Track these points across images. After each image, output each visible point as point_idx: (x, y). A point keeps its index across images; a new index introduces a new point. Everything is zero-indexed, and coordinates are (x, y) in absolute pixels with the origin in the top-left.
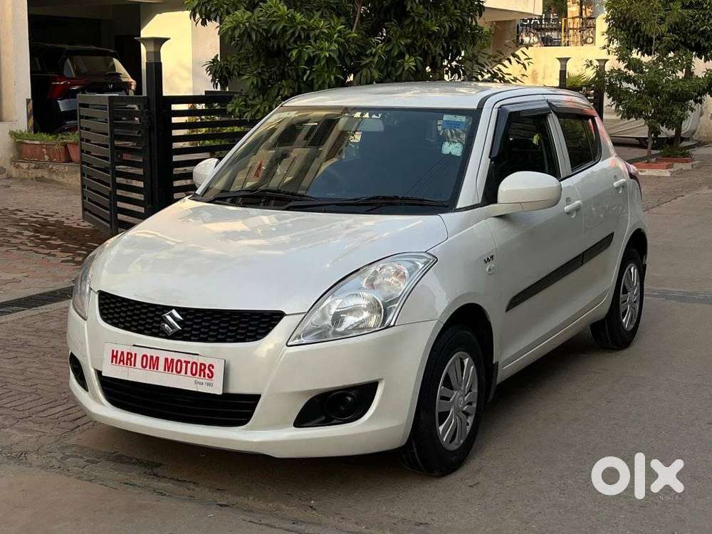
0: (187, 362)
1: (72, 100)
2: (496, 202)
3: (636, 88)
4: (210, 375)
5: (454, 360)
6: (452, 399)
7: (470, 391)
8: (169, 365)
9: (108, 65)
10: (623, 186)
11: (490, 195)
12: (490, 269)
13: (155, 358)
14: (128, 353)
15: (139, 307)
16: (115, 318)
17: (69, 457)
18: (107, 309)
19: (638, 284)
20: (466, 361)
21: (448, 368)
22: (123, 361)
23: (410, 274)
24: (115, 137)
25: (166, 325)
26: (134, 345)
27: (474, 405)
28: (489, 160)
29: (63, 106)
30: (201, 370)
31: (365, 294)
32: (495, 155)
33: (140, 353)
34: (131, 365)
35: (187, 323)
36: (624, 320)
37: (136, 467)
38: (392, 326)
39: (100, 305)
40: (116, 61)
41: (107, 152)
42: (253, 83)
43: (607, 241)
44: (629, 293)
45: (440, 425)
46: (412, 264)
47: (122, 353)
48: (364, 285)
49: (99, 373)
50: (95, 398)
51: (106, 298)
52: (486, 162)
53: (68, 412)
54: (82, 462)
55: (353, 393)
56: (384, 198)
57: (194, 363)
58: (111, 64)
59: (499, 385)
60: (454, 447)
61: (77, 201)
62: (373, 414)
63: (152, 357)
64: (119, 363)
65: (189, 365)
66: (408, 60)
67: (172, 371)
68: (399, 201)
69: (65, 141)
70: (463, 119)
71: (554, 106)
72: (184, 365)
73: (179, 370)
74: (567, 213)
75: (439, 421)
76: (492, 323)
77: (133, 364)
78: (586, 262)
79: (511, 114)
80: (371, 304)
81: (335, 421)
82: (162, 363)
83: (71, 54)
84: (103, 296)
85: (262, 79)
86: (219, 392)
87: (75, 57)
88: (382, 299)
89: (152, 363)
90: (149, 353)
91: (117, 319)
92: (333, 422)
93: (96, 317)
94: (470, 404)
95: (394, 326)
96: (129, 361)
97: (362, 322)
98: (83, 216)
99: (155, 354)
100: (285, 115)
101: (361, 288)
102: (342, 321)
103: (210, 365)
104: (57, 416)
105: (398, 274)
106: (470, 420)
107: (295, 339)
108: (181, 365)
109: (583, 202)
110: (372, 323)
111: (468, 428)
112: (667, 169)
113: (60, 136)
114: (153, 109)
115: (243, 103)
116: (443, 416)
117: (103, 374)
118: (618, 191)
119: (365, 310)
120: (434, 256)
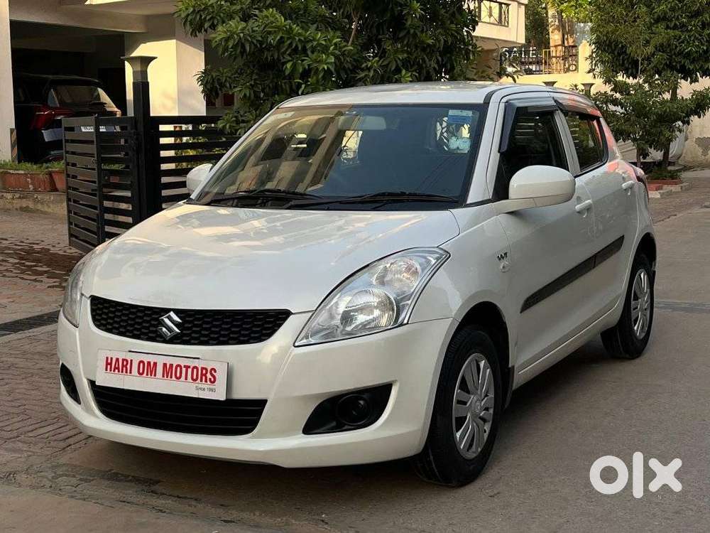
0: (187, 367)
1: (55, 130)
2: (506, 197)
3: (623, 111)
4: (212, 380)
5: (470, 363)
6: (468, 404)
7: (486, 396)
8: (168, 371)
9: (92, 95)
10: (631, 187)
11: (501, 191)
12: (504, 267)
13: (152, 364)
14: (123, 360)
15: (134, 310)
16: (109, 323)
17: (61, 476)
18: (100, 315)
19: (649, 290)
20: (482, 364)
21: (464, 371)
22: (118, 368)
23: (423, 270)
24: (101, 160)
25: (164, 329)
26: (130, 351)
27: (491, 411)
28: (499, 154)
29: (47, 135)
30: (202, 374)
31: (376, 291)
32: (505, 148)
33: (136, 359)
34: (126, 372)
35: (186, 325)
36: (636, 328)
37: (133, 484)
38: (405, 324)
39: (93, 310)
40: (100, 91)
41: (94, 175)
42: (245, 94)
43: (617, 244)
44: (640, 300)
45: (457, 431)
46: (424, 260)
47: (117, 360)
48: (374, 282)
49: (92, 383)
50: (88, 410)
51: (99, 303)
52: (495, 157)
53: (58, 431)
54: (74, 481)
55: (364, 396)
56: (390, 194)
57: (194, 367)
58: (96, 94)
59: (515, 391)
60: (471, 455)
61: (64, 229)
62: (388, 419)
63: (149, 363)
64: (114, 371)
65: (190, 370)
66: (405, 75)
67: (171, 377)
68: (405, 197)
69: (50, 169)
70: (470, 113)
71: (560, 103)
72: (184, 370)
73: (178, 375)
74: (579, 212)
75: (456, 427)
76: (507, 322)
77: (128, 371)
78: (599, 263)
79: (519, 109)
80: (382, 302)
81: (346, 427)
82: (160, 369)
83: (55, 84)
84: (96, 301)
85: (254, 92)
86: (222, 397)
87: (59, 88)
88: (395, 296)
89: (149, 369)
90: (146, 358)
91: (111, 324)
92: (344, 428)
93: (89, 324)
94: (487, 409)
95: (407, 323)
96: (124, 368)
97: (373, 320)
98: (70, 242)
99: (152, 359)
100: (282, 116)
101: (371, 285)
102: (352, 320)
103: (212, 369)
104: (47, 435)
105: (410, 269)
106: (487, 427)
107: (302, 339)
108: (181, 369)
109: (593, 201)
110: (384, 321)
111: (486, 435)
112: (656, 190)
113: (45, 165)
114: (141, 128)
115: (234, 119)
116: (461, 421)
117: (97, 384)
118: (627, 194)
119: (376, 308)
120: (445, 251)
